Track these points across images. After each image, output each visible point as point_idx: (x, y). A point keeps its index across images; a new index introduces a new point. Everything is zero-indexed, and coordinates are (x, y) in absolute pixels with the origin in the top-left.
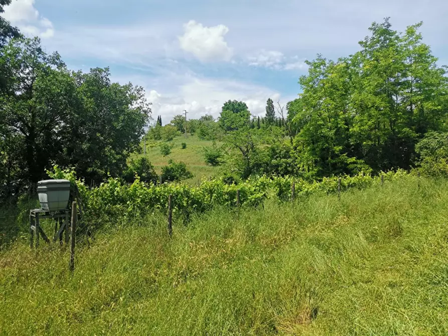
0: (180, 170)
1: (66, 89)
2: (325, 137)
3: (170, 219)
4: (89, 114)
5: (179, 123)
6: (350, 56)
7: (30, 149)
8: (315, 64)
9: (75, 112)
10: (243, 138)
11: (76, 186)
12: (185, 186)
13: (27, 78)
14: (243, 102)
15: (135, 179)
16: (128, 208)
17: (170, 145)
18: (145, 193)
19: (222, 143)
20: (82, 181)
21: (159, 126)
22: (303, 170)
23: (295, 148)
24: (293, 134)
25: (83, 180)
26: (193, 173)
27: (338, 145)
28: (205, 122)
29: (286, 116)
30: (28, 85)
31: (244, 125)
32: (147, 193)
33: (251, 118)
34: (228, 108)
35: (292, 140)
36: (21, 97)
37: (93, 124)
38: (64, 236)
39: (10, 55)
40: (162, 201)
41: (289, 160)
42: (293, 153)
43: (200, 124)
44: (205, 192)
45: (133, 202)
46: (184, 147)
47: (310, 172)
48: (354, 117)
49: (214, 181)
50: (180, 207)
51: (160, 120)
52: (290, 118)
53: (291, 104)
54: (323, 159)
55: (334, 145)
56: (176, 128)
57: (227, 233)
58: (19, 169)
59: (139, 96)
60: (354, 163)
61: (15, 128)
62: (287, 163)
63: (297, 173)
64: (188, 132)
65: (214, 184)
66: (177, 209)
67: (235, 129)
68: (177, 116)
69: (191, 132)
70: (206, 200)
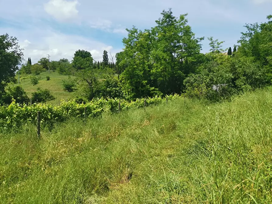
0: (45, 95)
2: (138, 75)
3: (39, 128)
5: (44, 63)
6: (152, 28)
8: (132, 31)
10: (89, 75)
12: (49, 105)
14: (88, 51)
15: (12, 101)
16: (7, 121)
17: (37, 78)
18: (20, 111)
19: (75, 77)
21: (29, 64)
22: (125, 94)
23: (121, 82)
24: (119, 73)
26: (55, 96)
27: (145, 80)
28: (63, 63)
29: (115, 61)
31: (89, 66)
32: (22, 111)
33: (94, 62)
34: (78, 55)
35: (119, 77)
40: (32, 116)
41: (117, 89)
42: (119, 84)
43: (59, 64)
44: (63, 109)
45: (11, 117)
46: (48, 79)
47: (130, 96)
48: (153, 64)
49: (69, 102)
50: (46, 119)
51: (30, 61)
52: (117, 63)
53: (118, 54)
54: (137, 88)
55: (143, 80)
56: (42, 66)
57: (79, 135)
59: (14, 43)
60: (154, 90)
62: (116, 90)
63: (122, 96)
64: (51, 69)
65: (69, 104)
66: (44, 120)
67: (83, 68)
68: (43, 58)
69: (53, 70)
70: (64, 114)
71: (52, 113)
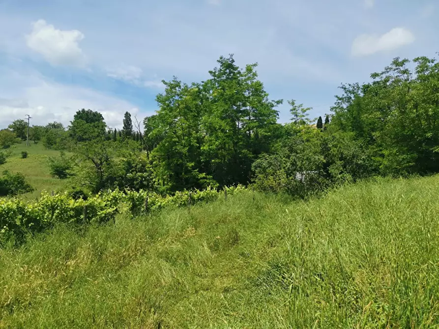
0: (16, 183)
2: (180, 153)
5: (18, 129)
6: (203, 82)
8: (172, 84)
10: (96, 150)
12: (19, 202)
14: (98, 112)
17: (5, 153)
19: (72, 154)
22: (159, 184)
23: (151, 163)
24: (150, 149)
26: (34, 186)
27: (191, 161)
28: (54, 130)
29: (143, 130)
31: (98, 136)
33: (107, 130)
34: (81, 117)
35: (148, 155)
41: (145, 174)
42: (148, 167)
43: (47, 131)
46: (25, 156)
47: (165, 186)
48: (204, 137)
49: (57, 196)
52: (146, 133)
53: (148, 119)
54: (177, 174)
55: (187, 162)
60: (204, 178)
62: (142, 177)
63: (152, 187)
64: (31, 140)
65: (57, 199)
66: (7, 228)
67: (87, 139)
68: (18, 121)
69: (34, 140)
70: (45, 217)
71: (24, 215)
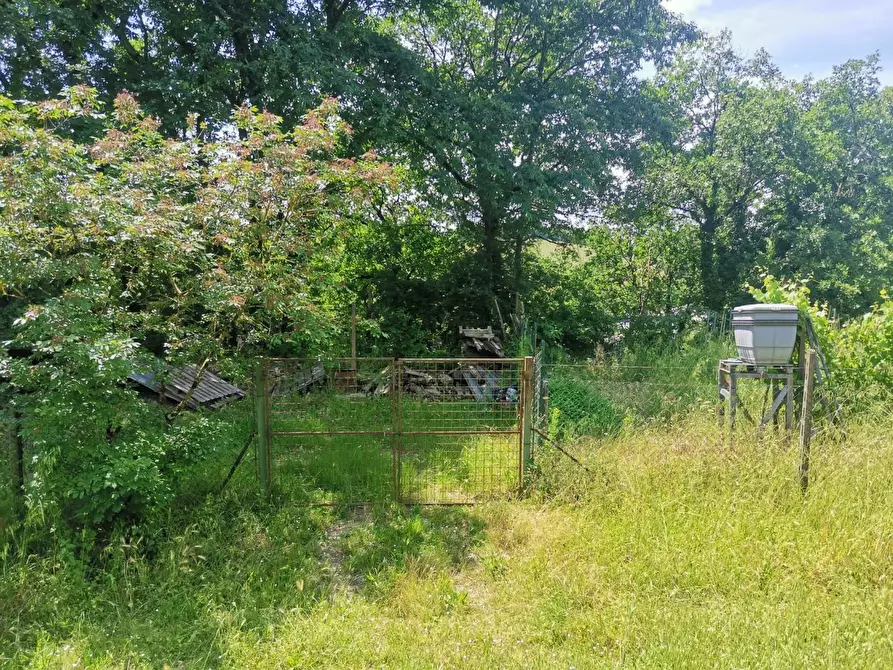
1: (780, 124)
4: (826, 166)
7: (707, 249)
9: (797, 165)
11: (808, 320)
13: (706, 116)
20: (821, 309)
25: (824, 306)
30: (707, 129)
36: (695, 153)
37: (835, 188)
38: (782, 417)
39: (677, 78)
58: (685, 287)
61: (681, 212)
